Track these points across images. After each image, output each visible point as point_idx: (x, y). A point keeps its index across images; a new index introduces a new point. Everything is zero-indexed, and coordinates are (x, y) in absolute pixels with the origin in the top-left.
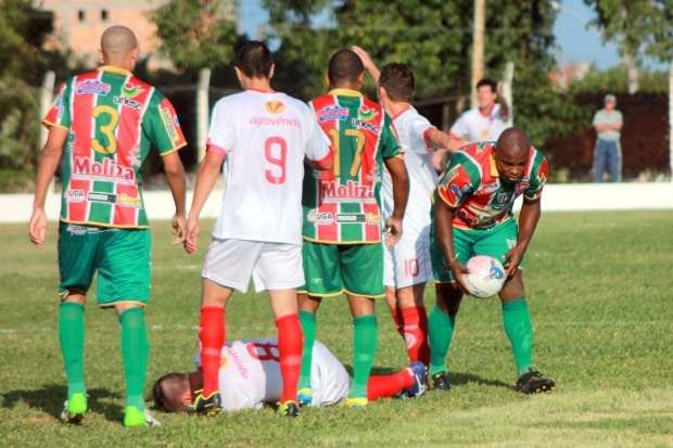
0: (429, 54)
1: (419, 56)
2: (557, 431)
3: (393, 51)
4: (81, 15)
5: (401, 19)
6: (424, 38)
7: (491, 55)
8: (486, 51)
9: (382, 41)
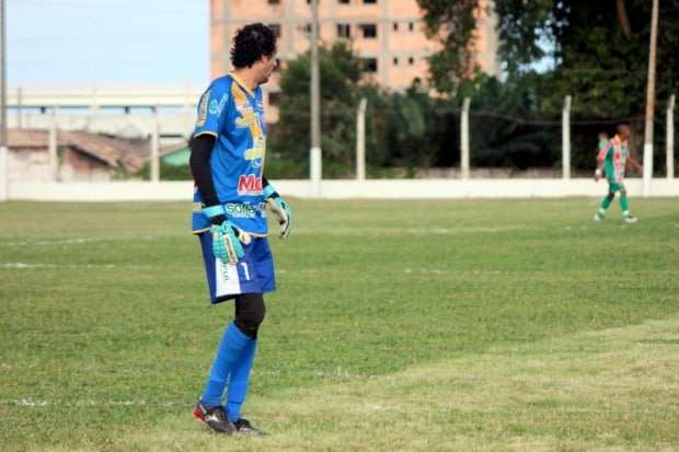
0: (617, 89)
1: (610, 90)
2: (656, 345)
3: (593, 86)
4: (396, 61)
5: (599, 66)
6: (614, 78)
7: (659, 91)
8: (656, 87)
9: (585, 80)
